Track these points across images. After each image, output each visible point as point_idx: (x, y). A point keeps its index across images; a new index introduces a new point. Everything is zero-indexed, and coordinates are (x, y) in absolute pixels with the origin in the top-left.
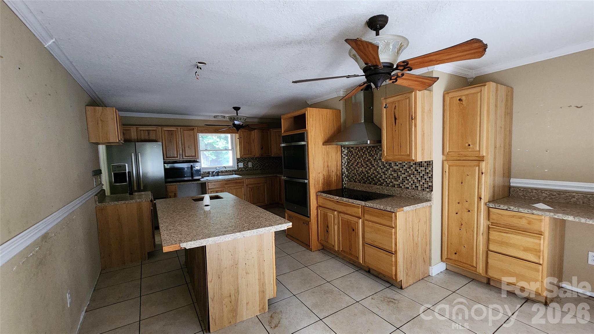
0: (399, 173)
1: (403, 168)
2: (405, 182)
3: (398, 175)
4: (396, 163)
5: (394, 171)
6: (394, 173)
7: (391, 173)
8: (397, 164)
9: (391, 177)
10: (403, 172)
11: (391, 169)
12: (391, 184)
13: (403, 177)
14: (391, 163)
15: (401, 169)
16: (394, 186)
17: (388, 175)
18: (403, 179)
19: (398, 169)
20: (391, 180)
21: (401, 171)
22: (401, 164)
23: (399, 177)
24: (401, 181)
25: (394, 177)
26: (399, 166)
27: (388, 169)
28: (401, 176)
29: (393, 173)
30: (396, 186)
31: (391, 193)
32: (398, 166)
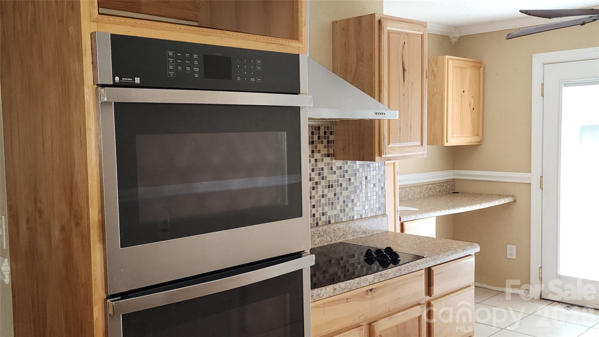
0: (338, 190)
1: (344, 177)
2: (347, 206)
3: (335, 195)
4: (332, 169)
5: (329, 187)
6: (329, 191)
7: (323, 191)
8: (335, 169)
9: (323, 200)
10: (344, 185)
11: (323, 182)
12: (324, 218)
13: (344, 197)
14: (322, 169)
15: (341, 180)
16: (329, 222)
17: (317, 198)
18: (344, 202)
19: (335, 181)
20: (323, 209)
21: (341, 185)
22: (341, 168)
23: (338, 198)
24: (341, 206)
25: (329, 199)
26: (338, 172)
27: (316, 183)
28: (341, 194)
29: (326, 191)
30: (332, 221)
31: (329, 239)
32: (335, 173)
